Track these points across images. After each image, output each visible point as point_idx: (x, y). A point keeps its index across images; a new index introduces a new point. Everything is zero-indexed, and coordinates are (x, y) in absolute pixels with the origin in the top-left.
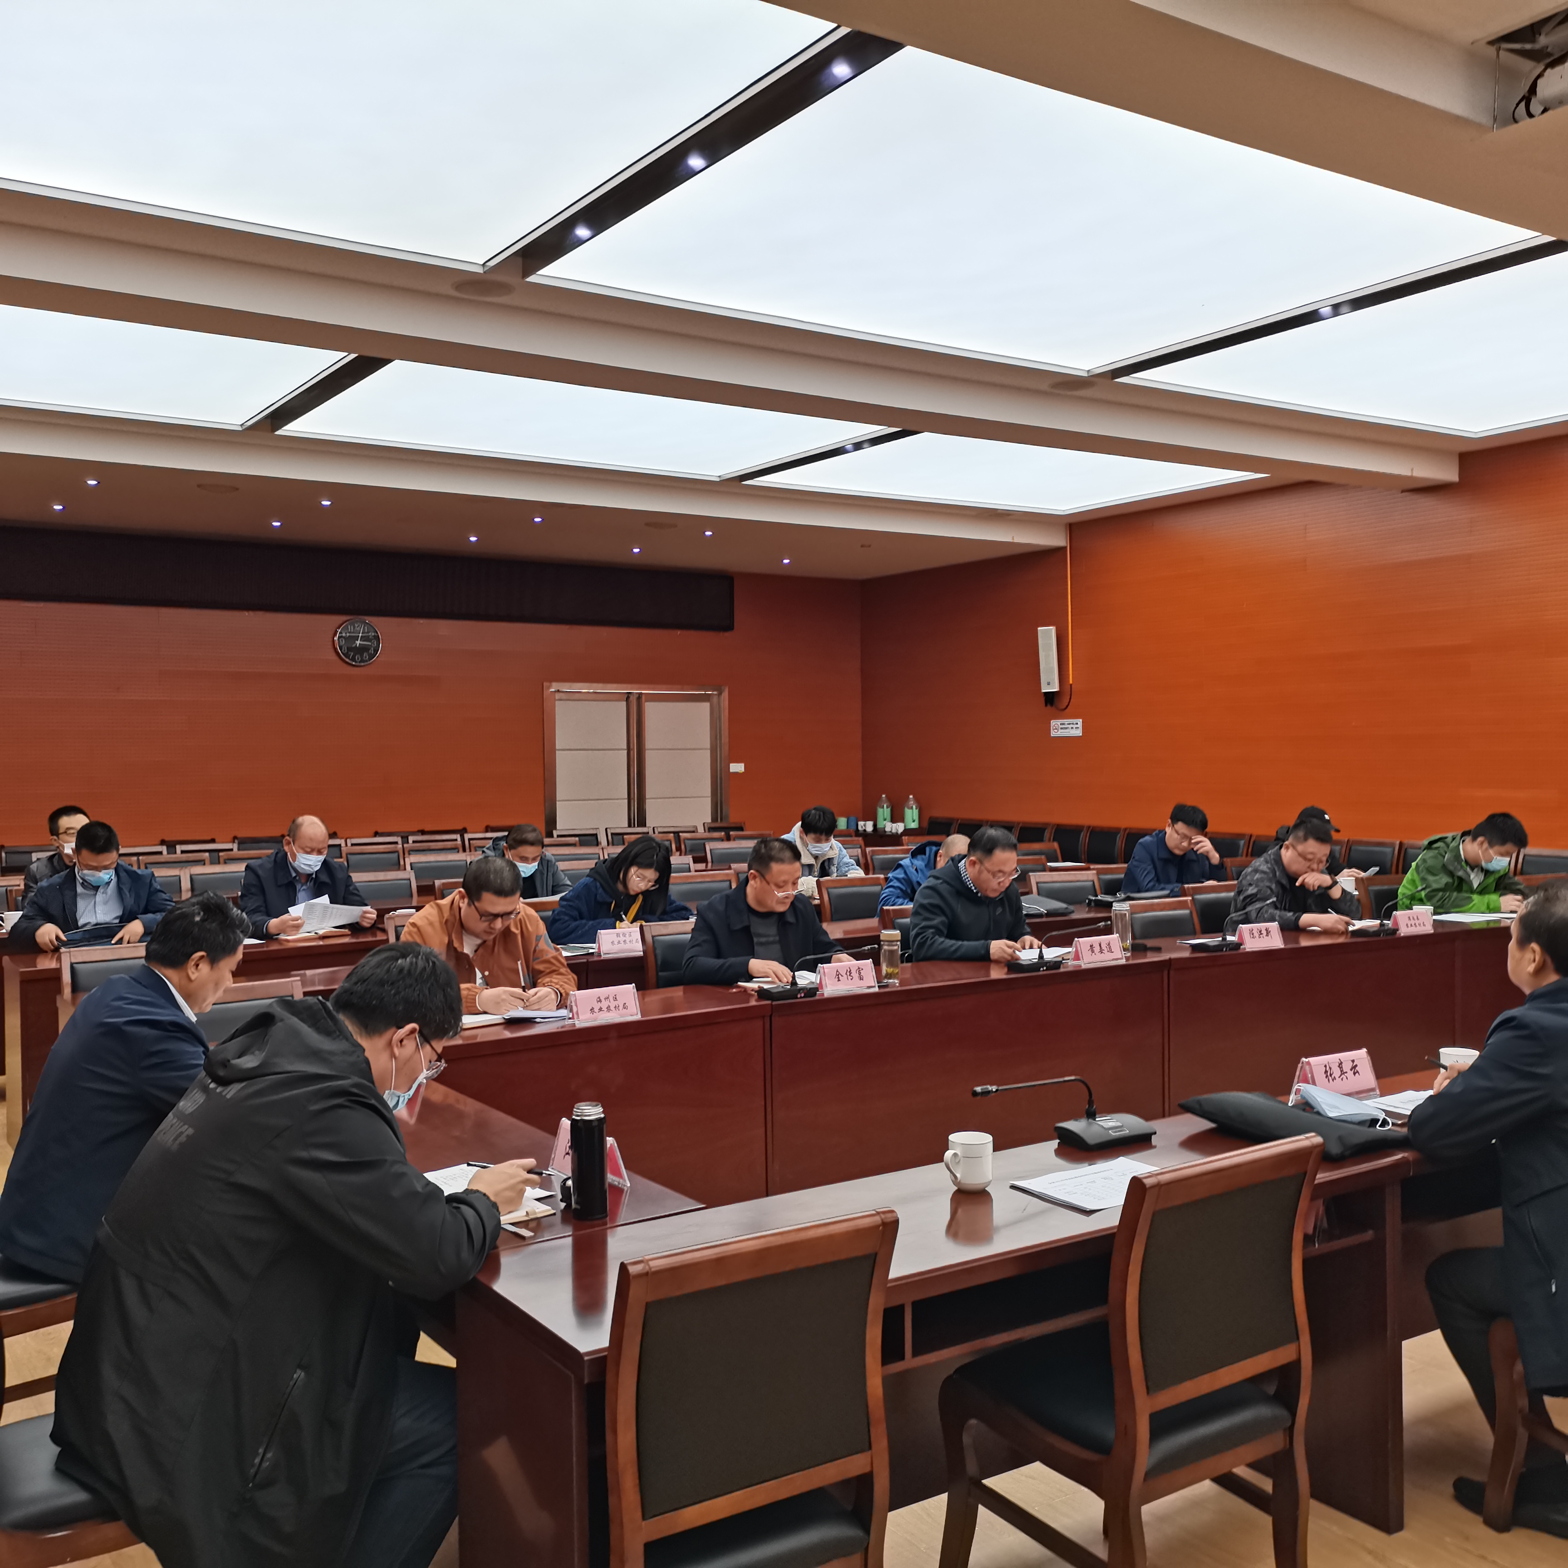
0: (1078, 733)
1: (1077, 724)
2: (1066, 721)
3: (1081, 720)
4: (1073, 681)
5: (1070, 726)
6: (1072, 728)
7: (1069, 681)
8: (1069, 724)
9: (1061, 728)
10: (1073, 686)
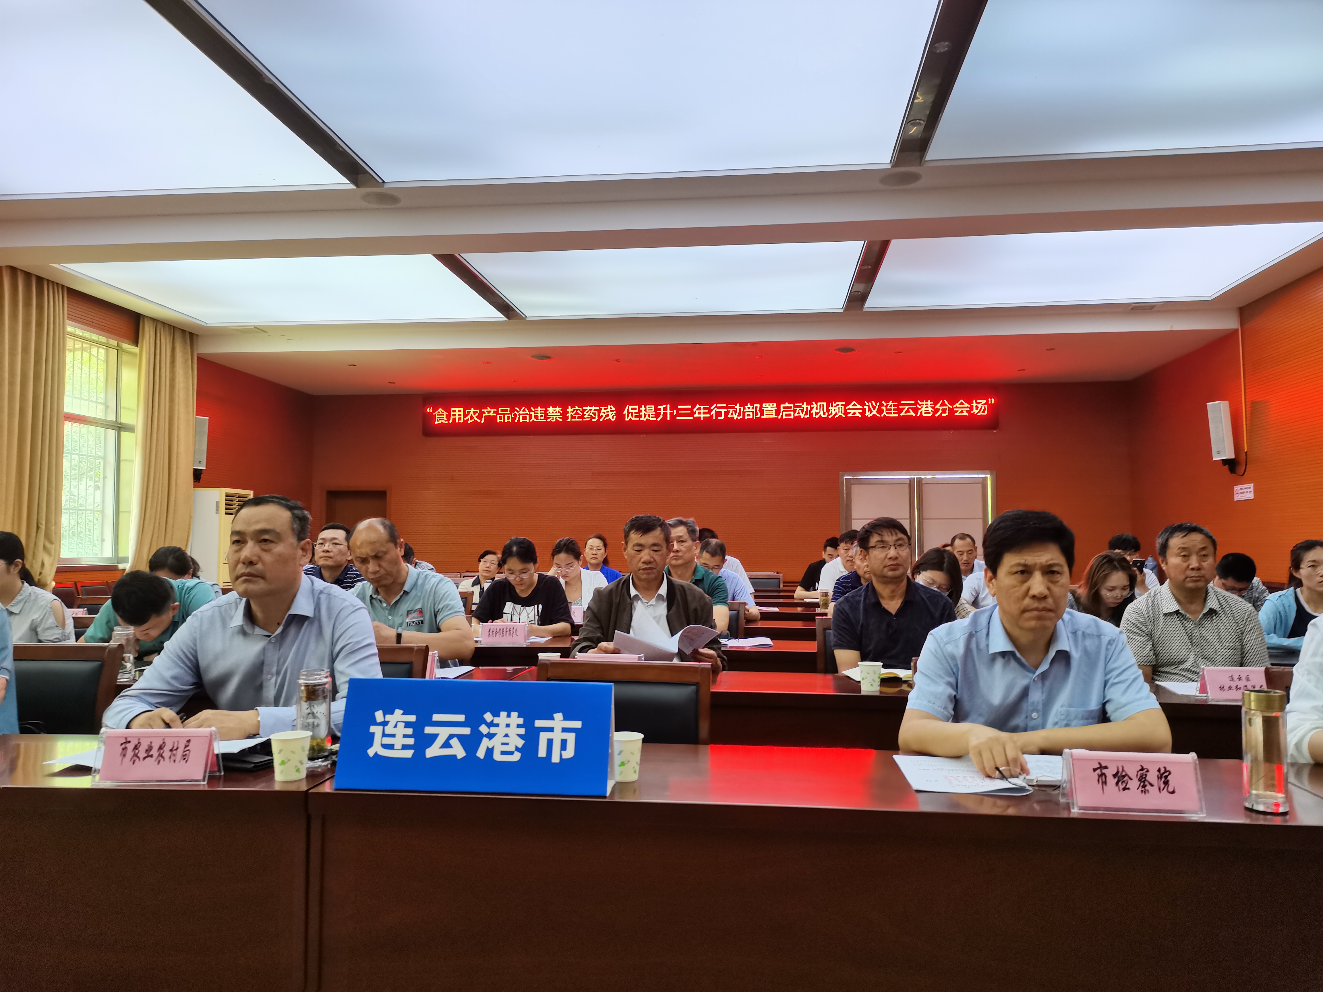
0: (1250, 496)
1: (1250, 488)
2: (1243, 486)
3: (1253, 484)
4: (1247, 449)
5: (1246, 490)
6: (1247, 492)
7: (1244, 450)
8: (1245, 488)
9: (1241, 493)
10: (1248, 454)
